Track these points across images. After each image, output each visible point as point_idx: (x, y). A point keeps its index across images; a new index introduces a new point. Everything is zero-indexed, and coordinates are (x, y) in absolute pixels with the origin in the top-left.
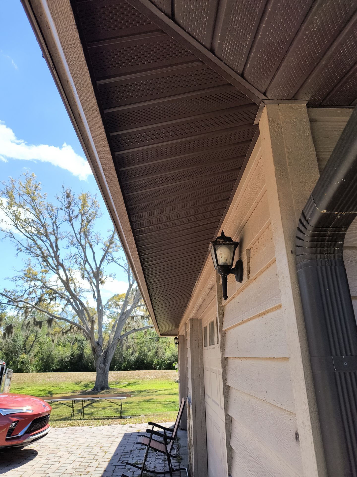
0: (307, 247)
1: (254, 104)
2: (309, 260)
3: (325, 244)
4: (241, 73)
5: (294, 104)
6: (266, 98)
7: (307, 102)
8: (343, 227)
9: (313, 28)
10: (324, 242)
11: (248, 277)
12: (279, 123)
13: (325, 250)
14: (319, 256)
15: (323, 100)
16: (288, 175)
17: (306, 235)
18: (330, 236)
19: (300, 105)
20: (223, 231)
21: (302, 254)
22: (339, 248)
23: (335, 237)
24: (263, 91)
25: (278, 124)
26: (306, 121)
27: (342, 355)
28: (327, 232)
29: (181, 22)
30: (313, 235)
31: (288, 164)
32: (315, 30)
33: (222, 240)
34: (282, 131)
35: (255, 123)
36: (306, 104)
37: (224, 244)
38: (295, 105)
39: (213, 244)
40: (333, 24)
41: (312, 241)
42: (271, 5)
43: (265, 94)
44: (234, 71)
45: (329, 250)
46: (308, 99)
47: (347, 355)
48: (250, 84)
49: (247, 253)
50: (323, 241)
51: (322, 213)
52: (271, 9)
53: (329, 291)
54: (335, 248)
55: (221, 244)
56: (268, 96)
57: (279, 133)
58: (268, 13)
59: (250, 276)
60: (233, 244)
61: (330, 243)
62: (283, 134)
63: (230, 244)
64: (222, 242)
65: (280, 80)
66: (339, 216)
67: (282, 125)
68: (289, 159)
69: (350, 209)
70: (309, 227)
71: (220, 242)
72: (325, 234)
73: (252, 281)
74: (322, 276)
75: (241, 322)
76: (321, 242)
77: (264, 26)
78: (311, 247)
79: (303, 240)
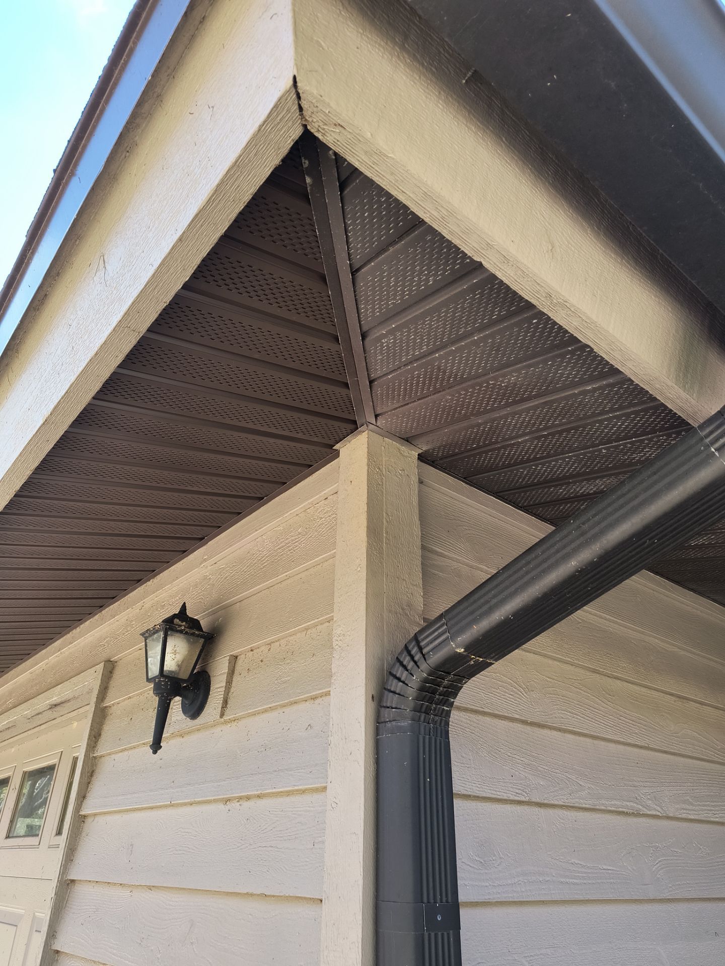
0: (410, 698)
1: (355, 422)
2: (410, 722)
3: (435, 699)
4: (372, 379)
5: (403, 446)
6: (374, 423)
7: (420, 451)
8: (465, 678)
9: (502, 382)
10: (434, 695)
11: (221, 712)
12: (381, 467)
13: (433, 708)
14: (423, 715)
15: (441, 459)
16: (383, 559)
17: (414, 678)
18: (444, 687)
19: (410, 452)
20: (185, 603)
21: (398, 707)
22: (448, 709)
23: (450, 690)
24: (378, 412)
25: (379, 469)
26: (414, 479)
27: (435, 902)
28: (444, 680)
29: (361, 284)
30: (426, 681)
31: (384, 541)
32: (503, 385)
33: (184, 623)
34: (383, 483)
35: (336, 447)
36: (417, 454)
37: (186, 633)
38: (405, 449)
39: (166, 629)
40: (525, 392)
41: (422, 689)
42: (481, 335)
43: (376, 416)
44: (367, 371)
45: (437, 709)
46: (424, 449)
47: (441, 902)
48: (372, 397)
49: (229, 663)
50: (434, 692)
51: (457, 652)
52: (478, 338)
53: (430, 782)
54: (444, 707)
55: (181, 632)
56: (378, 421)
57: (379, 485)
58: (470, 340)
59: (227, 711)
60: (202, 636)
61: (441, 697)
62: (384, 488)
63: (198, 636)
64: (185, 627)
65: (412, 411)
66: (473, 662)
67: (384, 473)
68: (387, 533)
69: (492, 656)
70: (424, 666)
71: (181, 626)
72: (441, 682)
73: (226, 722)
74: (424, 753)
75: (168, 804)
76: (431, 693)
77: (454, 349)
78: (417, 699)
79: (407, 685)
